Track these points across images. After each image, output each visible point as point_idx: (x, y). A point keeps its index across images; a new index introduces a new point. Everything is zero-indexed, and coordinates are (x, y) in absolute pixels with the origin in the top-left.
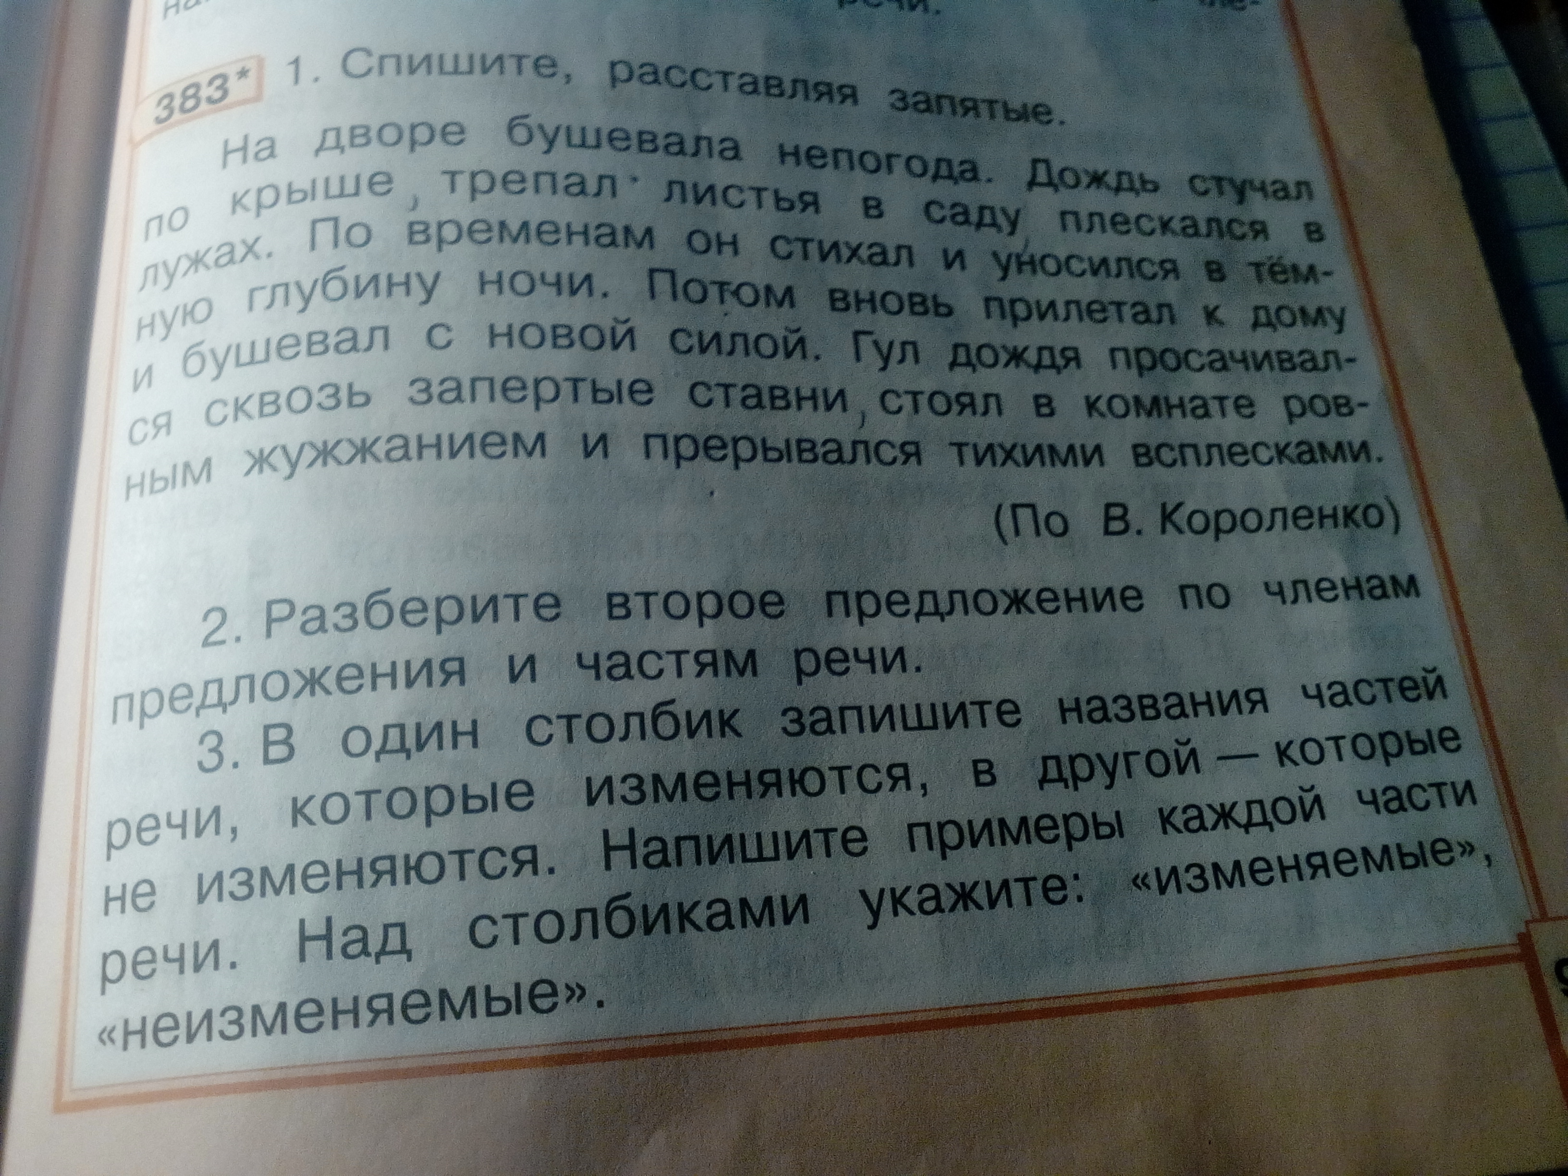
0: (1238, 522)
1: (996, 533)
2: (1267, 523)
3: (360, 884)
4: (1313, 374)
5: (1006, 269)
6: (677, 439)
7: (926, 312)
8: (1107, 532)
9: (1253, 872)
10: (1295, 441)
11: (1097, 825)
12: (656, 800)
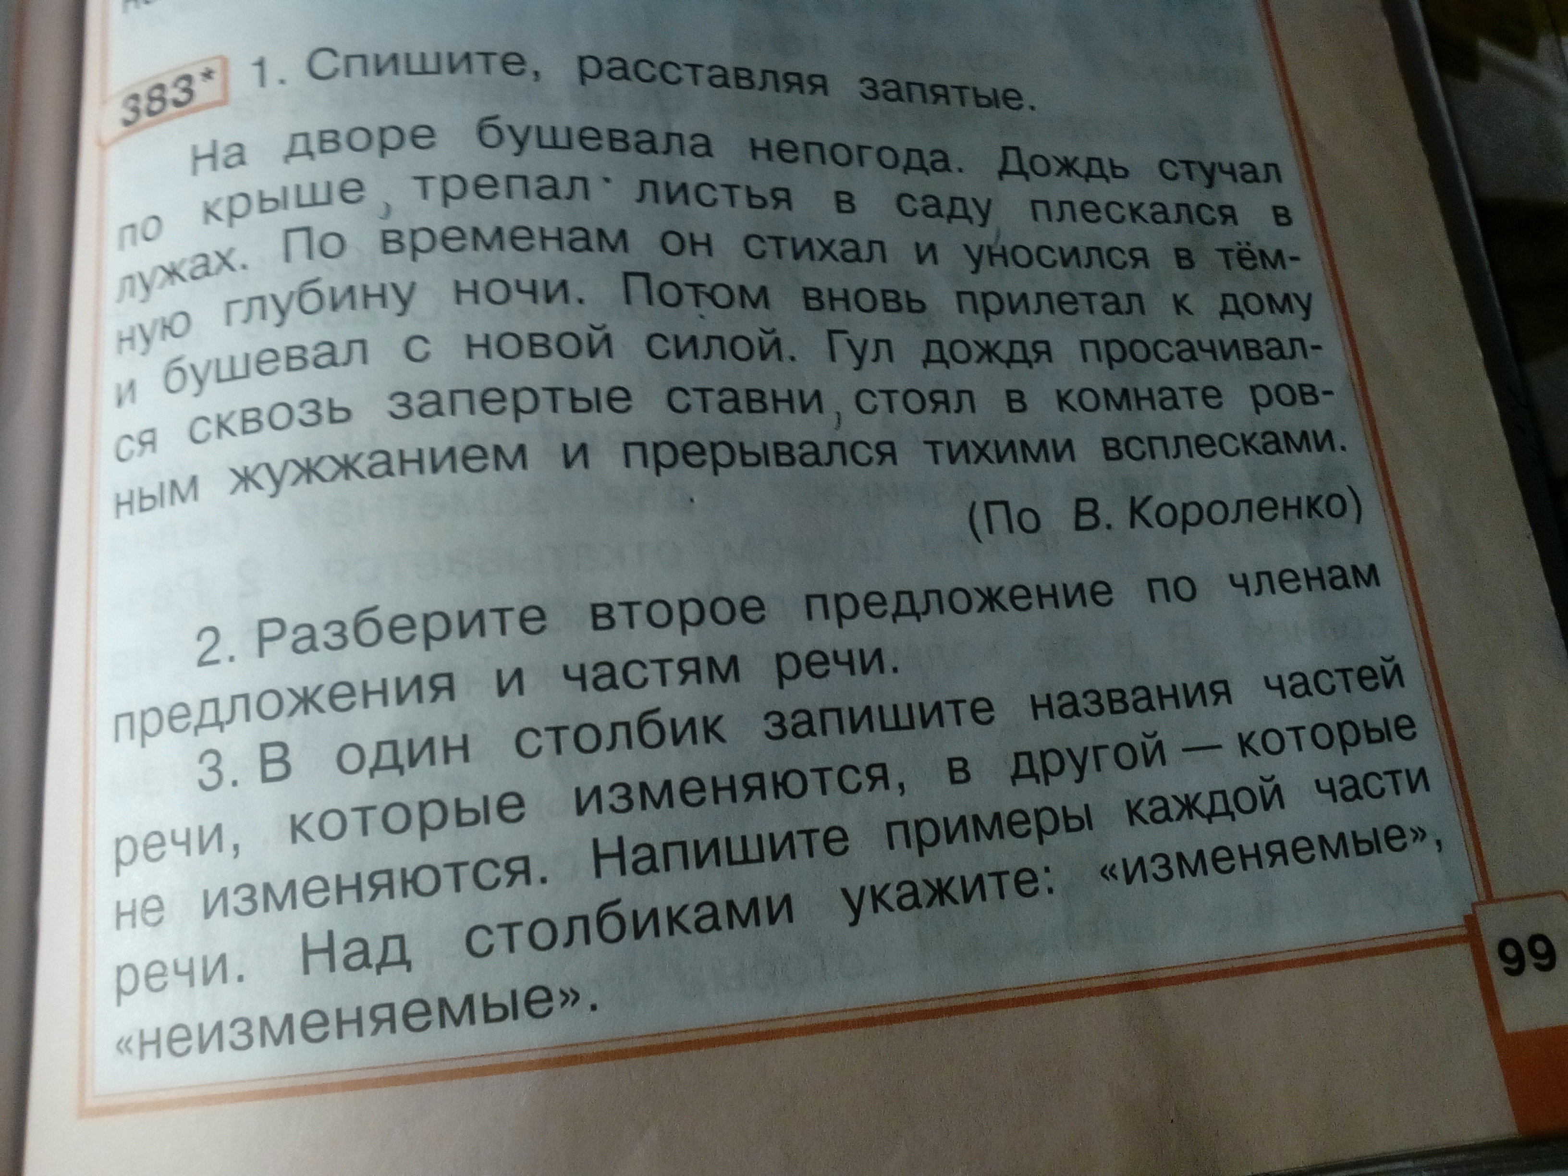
0: (1205, 514)
1: (970, 532)
2: (1232, 515)
3: (360, 899)
4: (1281, 362)
5: (977, 262)
6: (656, 446)
7: (899, 309)
8: (1078, 527)
9: (1215, 861)
10: (1260, 432)
11: (1067, 818)
12: (644, 807)
